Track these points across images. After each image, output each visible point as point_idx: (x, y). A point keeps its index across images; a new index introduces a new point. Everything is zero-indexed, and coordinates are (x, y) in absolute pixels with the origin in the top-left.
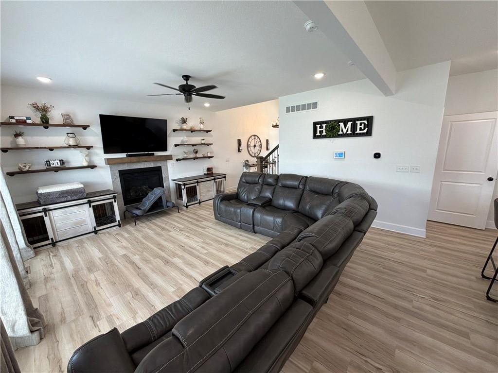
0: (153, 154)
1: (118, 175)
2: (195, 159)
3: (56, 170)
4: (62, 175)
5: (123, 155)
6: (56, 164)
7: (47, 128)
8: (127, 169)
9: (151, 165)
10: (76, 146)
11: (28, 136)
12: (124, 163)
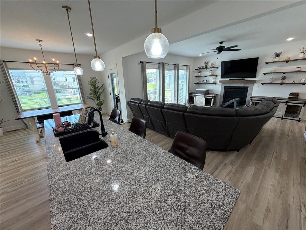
0: (244, 79)
1: (224, 88)
2: (281, 84)
3: (205, 84)
4: (207, 85)
5: (228, 79)
6: (205, 81)
7: (207, 69)
8: (228, 86)
9: (242, 85)
10: (211, 75)
11: (203, 72)
12: (227, 83)
